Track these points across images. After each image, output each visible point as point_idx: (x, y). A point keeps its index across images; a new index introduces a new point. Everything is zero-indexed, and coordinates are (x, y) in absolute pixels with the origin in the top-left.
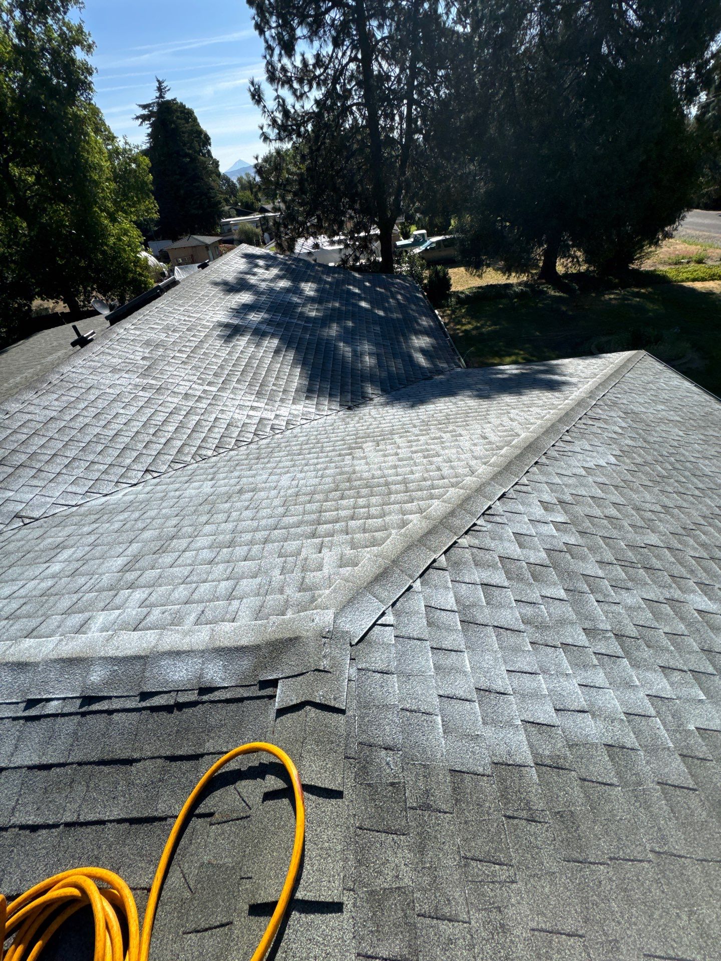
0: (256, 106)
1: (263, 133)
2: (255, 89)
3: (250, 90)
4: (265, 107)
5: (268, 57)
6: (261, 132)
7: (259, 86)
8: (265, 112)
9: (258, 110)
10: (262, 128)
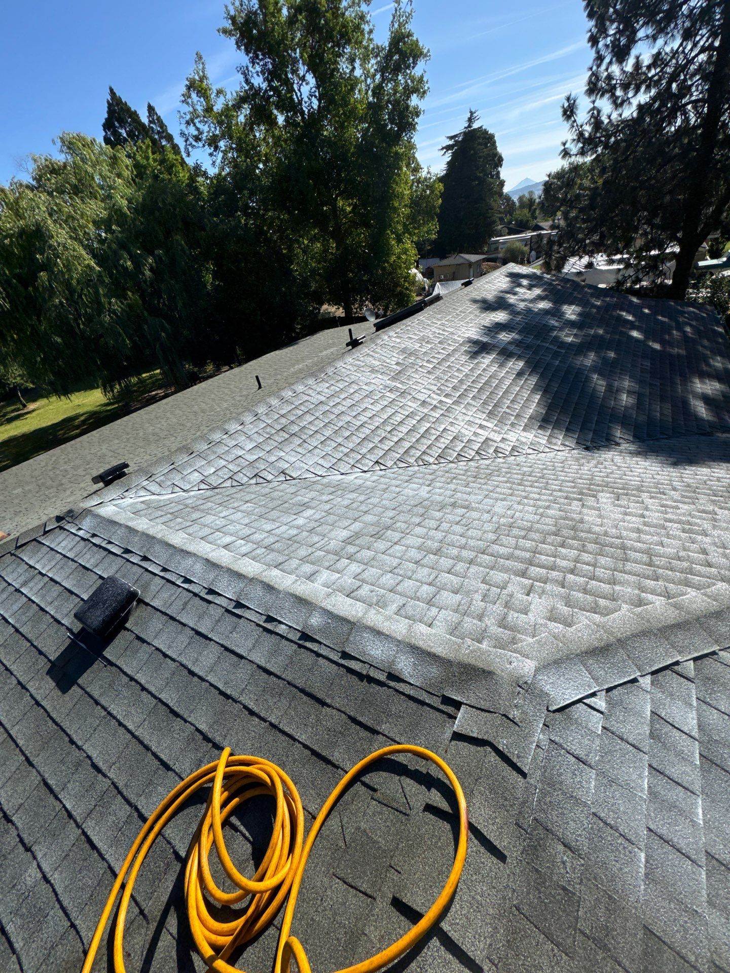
0: (566, 122)
1: (565, 149)
2: (569, 105)
3: (563, 107)
4: (575, 121)
5: (595, 68)
6: (563, 148)
7: (575, 101)
8: (573, 126)
9: (567, 125)
10: (564, 144)
